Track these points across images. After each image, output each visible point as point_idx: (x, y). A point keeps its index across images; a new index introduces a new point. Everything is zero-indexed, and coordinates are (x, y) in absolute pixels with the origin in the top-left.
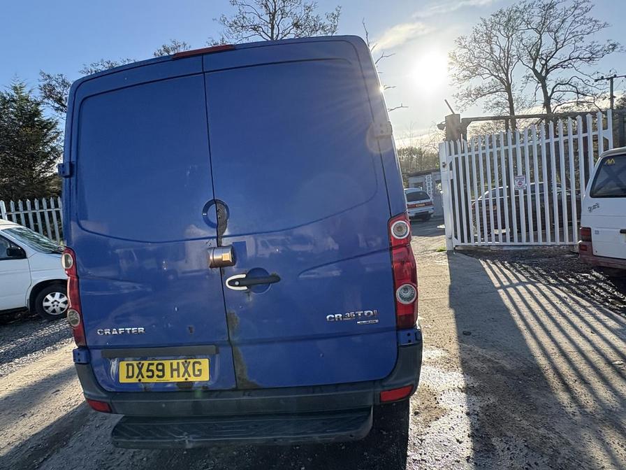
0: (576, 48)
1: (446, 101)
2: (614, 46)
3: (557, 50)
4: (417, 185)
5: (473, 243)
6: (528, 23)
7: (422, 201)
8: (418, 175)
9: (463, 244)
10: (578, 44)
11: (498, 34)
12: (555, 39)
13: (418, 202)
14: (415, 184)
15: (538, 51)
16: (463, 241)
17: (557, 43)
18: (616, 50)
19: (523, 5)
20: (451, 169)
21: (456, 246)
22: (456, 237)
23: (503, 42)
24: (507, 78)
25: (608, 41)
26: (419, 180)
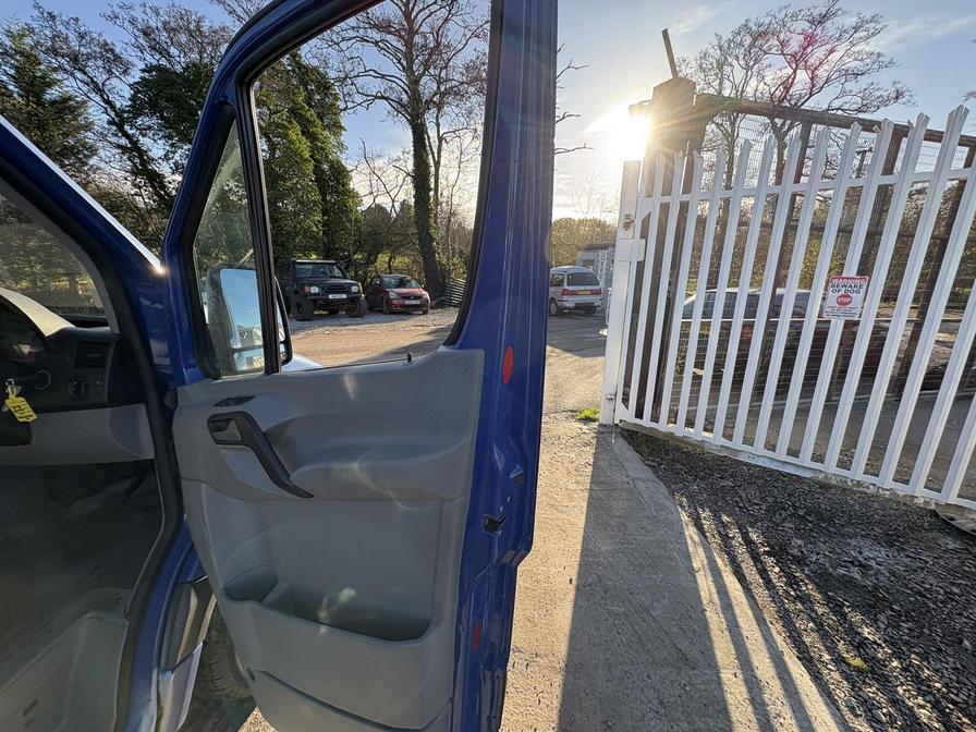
0: (844, 93)
1: (665, 33)
2: (899, 94)
3: (811, 95)
4: (587, 263)
5: (663, 426)
6: (783, 44)
7: (588, 288)
8: (591, 248)
9: (638, 421)
10: (848, 86)
11: (735, 63)
12: (812, 79)
13: (582, 288)
14: (584, 261)
15: (787, 89)
16: (639, 414)
17: (814, 86)
18: (900, 101)
19: (783, 12)
20: (644, 235)
21: (621, 421)
22: (625, 400)
23: (739, 74)
24: (733, 131)
25: (895, 83)
26: (591, 255)
